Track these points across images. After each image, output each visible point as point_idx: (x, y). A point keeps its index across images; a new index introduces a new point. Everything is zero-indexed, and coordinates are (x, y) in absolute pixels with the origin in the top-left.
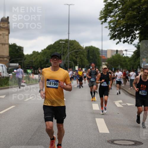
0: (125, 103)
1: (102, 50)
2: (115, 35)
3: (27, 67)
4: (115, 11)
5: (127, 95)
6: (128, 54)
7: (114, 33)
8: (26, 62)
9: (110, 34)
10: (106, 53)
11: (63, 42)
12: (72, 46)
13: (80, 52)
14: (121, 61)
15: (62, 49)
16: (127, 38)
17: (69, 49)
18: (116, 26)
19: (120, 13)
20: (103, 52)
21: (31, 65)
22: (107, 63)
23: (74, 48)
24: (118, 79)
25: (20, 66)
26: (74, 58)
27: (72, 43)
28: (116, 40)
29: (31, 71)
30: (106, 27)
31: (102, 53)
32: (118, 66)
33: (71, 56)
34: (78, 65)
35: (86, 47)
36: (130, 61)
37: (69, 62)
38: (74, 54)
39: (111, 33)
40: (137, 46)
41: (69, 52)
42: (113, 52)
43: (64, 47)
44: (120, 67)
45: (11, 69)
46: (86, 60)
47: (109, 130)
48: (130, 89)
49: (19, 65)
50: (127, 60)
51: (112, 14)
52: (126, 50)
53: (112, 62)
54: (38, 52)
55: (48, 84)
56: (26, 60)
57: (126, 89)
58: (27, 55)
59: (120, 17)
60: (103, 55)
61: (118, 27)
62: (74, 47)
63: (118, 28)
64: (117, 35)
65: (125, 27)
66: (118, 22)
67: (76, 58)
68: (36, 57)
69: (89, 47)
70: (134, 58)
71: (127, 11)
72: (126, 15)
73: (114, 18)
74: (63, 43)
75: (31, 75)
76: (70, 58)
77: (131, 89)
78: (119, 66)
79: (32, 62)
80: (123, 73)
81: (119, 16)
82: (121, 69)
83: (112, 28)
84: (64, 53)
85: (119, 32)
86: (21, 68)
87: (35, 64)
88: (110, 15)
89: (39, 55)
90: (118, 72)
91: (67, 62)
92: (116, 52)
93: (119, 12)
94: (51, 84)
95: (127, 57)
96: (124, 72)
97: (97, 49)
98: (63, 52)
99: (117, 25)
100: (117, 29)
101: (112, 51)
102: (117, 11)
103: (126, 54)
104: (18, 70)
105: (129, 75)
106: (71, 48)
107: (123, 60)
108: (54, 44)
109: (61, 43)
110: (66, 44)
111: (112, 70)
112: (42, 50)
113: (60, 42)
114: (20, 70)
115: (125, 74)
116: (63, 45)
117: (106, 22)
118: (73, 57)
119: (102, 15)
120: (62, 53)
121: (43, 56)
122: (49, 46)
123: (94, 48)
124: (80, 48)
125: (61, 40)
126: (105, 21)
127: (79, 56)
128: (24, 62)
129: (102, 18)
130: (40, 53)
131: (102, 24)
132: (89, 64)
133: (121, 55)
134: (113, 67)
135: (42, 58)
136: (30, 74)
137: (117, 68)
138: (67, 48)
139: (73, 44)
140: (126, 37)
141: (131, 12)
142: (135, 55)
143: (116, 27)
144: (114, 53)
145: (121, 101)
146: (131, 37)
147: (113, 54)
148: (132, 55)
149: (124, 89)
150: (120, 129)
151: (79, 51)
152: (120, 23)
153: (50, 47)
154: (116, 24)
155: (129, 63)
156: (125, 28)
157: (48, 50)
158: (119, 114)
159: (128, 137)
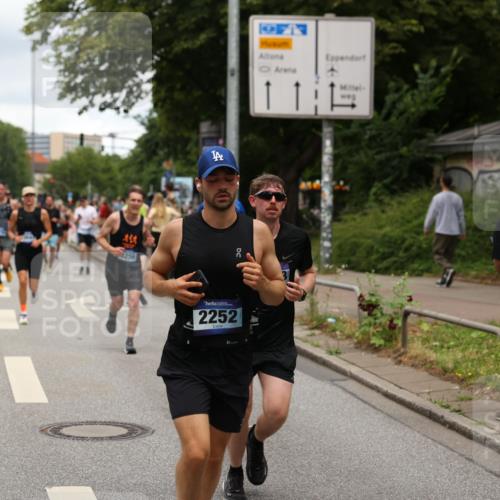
1: (33, 134)
4: (73, 6)
10: (48, 143)
14: (95, 170)
20: (37, 140)
22: (48, 176)
24: (83, 230)
31: (33, 143)
32: (84, 185)
36: (124, 171)
40: (146, 121)
42: (70, 140)
44: (92, 189)
47: (48, 392)
50: (115, 166)
52: (112, 136)
53: (67, 172)
60: (38, 151)
70: (139, 160)
78: (89, 187)
82: (96, 195)
90: (84, 207)
92: (78, 142)
93: (90, 10)
95: (116, 157)
96: (102, 205)
97: (18, 131)
101: (66, 136)
102: (83, 6)
103: (113, 147)
107: (103, 166)
111: (65, 200)
119: (33, 17)
123: (8, 126)
126: (44, 39)
129: (32, 27)
133: (96, 149)
134: (67, 188)
137: (82, 193)
142: (139, 150)
144: (72, 143)
147: (70, 146)
148: (132, 151)
150: (84, 389)
155: (120, 176)
158: (80, 339)
159: (108, 412)
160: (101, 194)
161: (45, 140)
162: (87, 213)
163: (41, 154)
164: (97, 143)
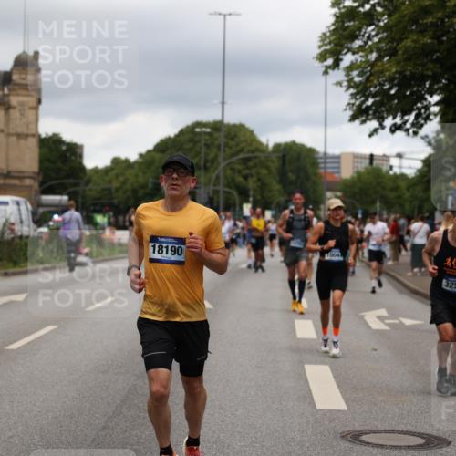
0: (396, 319)
1: (325, 154)
2: (367, 107)
3: (95, 205)
4: (365, 33)
5: (400, 292)
6: (406, 168)
7: (363, 102)
8: (92, 191)
9: (349, 104)
10: (339, 163)
11: (204, 129)
12: (232, 143)
13: (256, 161)
14: (384, 188)
15: (203, 150)
16: (402, 118)
17: (225, 151)
18: (368, 79)
19: (380, 41)
20: (328, 160)
21: (105, 201)
22: (339, 194)
23: (238, 148)
24: (374, 245)
25: (72, 202)
26: (240, 179)
27: (233, 134)
28: (368, 122)
29: (106, 220)
30: (339, 84)
31: (325, 163)
32: (374, 202)
33: (229, 172)
34: (251, 199)
35: (277, 146)
36: (411, 190)
37: (225, 192)
38: (238, 167)
39: (353, 101)
40: (433, 142)
41: (225, 159)
42: (359, 160)
43: (207, 146)
44: (381, 206)
45: (44, 213)
46: (276, 186)
47: (346, 400)
48: (410, 274)
49: (70, 199)
50: (403, 185)
51: (358, 43)
52: (400, 156)
53: (357, 190)
54: (127, 161)
55: (154, 252)
56: (91, 186)
57: (400, 275)
58: (96, 170)
59: (382, 54)
60: (329, 170)
61: (375, 82)
62: (238, 145)
63: (375, 87)
64: (373, 108)
65: (396, 82)
66: (376, 69)
67: (246, 178)
68: (123, 174)
69: (286, 144)
70: (425, 179)
71: (403, 34)
72: (400, 46)
73: (361, 56)
74: (206, 133)
75: (108, 232)
76: (226, 177)
77: (415, 274)
78: (378, 205)
79: (110, 189)
80: (389, 226)
81: (378, 50)
82: (385, 212)
83: (356, 86)
84: (208, 165)
85: (377, 99)
86: (77, 210)
87: (118, 198)
88: (349, 45)
89: (130, 171)
90: (374, 223)
91: (216, 192)
92: (368, 161)
93: (380, 36)
94: (164, 250)
95: (403, 176)
96: (392, 223)
97: (311, 152)
98: (206, 161)
99: (372, 78)
100: (372, 89)
101: (356, 157)
102: (373, 33)
103: (400, 167)
104: (67, 215)
105: (409, 232)
106: (230, 148)
107: (391, 185)
108: (177, 136)
109: (200, 133)
110: (216, 135)
111: (355, 217)
112: (141, 155)
113: (198, 130)
114: (74, 214)
115: (395, 229)
116: (206, 140)
117: (339, 69)
118: (237, 174)
119: (326, 45)
120: (202, 163)
121: (144, 173)
122: (161, 141)
123: (302, 147)
124: (258, 148)
125: (198, 124)
126: (336, 64)
127: (253, 171)
128: (84, 191)
129: (326, 54)
130: (136, 162)
131: (326, 72)
132: (286, 197)
133: (385, 168)
134: (357, 205)
135: (141, 179)
136: (103, 228)
137: (372, 210)
138: (219, 147)
139: (236, 136)
140: (399, 114)
141: (415, 38)
142: (426, 169)
143: (368, 85)
144: (361, 163)
145: (383, 312)
146: (414, 114)
147: (359, 165)
148: (419, 170)
149: (393, 274)
150: (381, 398)
151: (255, 157)
152: (382, 72)
153: (163, 146)
154: (369, 74)
155: (407, 195)
156: (396, 85)
157: (158, 156)
158: (376, 350)
159: (405, 422)
160: (390, 212)
161: (337, 160)
162: (378, 229)
163: (333, 173)
164: (385, 163)
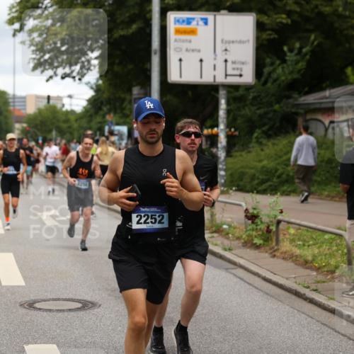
1: (14, 95)
4: (42, 5)
10: (25, 102)
14: (58, 121)
20: (16, 100)
22: (25, 125)
24: (50, 162)
31: (14, 102)
32: (50, 131)
36: (79, 122)
40: (94, 87)
42: (40, 100)
44: (56, 135)
47: (25, 278)
50: (72, 118)
52: (70, 97)
53: (38, 122)
60: (17, 108)
70: (89, 114)
71: (71, 6)
78: (54, 133)
82: (58, 138)
90: (50, 146)
92: (46, 101)
93: (54, 8)
95: (73, 112)
96: (63, 146)
97: (3, 94)
101: (38, 97)
103: (71, 105)
107: (63, 118)
111: (37, 142)
117: (23, 32)
119: (13, 13)
129: (13, 20)
131: (14, 35)
133: (59, 106)
134: (39, 133)
137: (49, 137)
142: (89, 106)
144: (41, 102)
147: (40, 104)
148: (84, 107)
150: (51, 276)
155: (75, 125)
159: (68, 292)
160: (62, 138)
161: (23, 100)
162: (52, 151)
163: (20, 110)
164: (59, 102)
